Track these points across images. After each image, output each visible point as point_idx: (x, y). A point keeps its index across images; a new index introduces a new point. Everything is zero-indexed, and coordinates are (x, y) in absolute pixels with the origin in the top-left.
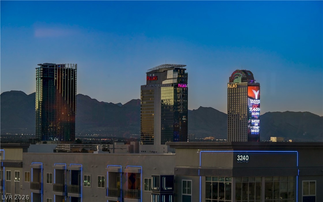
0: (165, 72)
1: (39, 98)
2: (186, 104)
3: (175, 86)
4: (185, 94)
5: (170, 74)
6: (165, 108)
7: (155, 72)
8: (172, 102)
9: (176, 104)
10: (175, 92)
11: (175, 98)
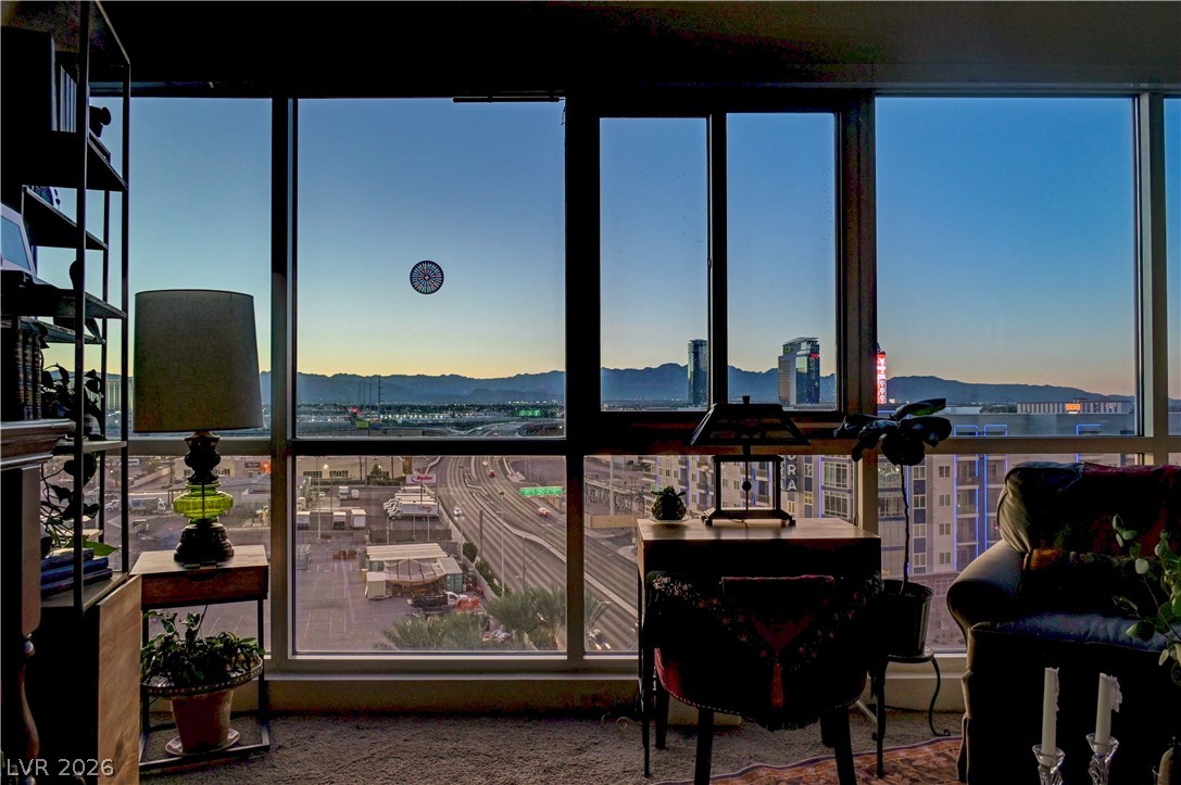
0: (800, 344)
1: (691, 369)
2: (818, 372)
3: (809, 356)
4: (818, 365)
5: (804, 346)
6: (799, 375)
7: (790, 344)
8: (806, 370)
9: (809, 372)
10: (809, 362)
11: (809, 366)
